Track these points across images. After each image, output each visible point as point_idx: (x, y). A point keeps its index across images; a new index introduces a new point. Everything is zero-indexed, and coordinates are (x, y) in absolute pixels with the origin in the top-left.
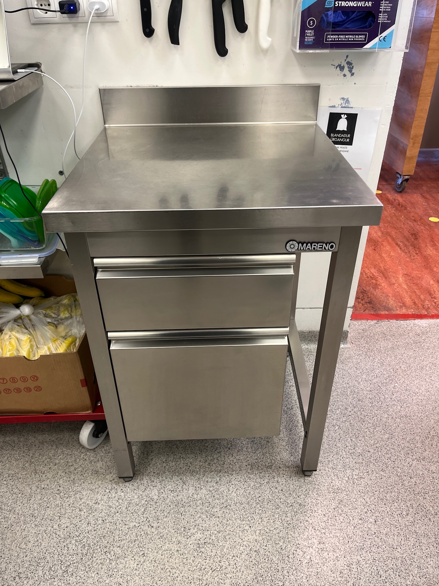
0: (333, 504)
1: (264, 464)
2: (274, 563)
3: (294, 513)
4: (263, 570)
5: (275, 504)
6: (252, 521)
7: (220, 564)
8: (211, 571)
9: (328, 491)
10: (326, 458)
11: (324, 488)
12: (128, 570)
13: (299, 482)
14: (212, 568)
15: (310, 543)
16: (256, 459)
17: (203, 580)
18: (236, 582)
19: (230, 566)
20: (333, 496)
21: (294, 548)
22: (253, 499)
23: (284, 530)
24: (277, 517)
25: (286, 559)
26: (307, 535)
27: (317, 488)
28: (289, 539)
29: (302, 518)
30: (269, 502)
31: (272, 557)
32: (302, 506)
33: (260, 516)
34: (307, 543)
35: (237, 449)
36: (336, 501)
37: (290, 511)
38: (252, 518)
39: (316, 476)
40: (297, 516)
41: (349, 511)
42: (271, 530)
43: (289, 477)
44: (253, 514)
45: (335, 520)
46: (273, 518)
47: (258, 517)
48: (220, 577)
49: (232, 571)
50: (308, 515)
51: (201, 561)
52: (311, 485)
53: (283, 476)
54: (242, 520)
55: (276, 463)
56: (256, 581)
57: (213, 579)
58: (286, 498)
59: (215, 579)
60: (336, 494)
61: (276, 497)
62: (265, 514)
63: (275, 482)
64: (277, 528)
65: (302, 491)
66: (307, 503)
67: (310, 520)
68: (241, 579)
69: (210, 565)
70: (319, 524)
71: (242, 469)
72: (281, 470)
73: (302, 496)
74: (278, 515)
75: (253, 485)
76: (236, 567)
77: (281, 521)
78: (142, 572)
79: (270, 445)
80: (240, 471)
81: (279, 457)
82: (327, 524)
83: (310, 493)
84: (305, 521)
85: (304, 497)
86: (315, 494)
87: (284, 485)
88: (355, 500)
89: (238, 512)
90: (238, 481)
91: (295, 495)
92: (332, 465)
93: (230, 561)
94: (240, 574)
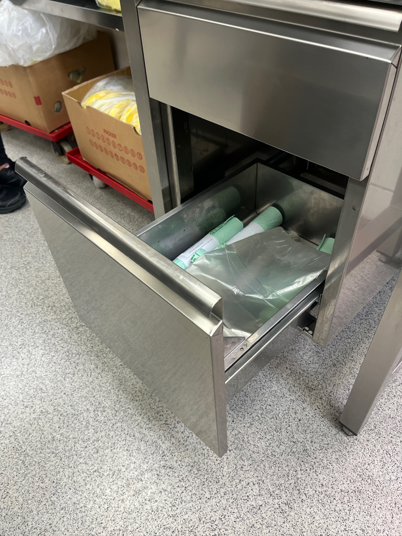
0: (346, 485)
1: (307, 381)
2: (222, 472)
3: (289, 451)
4: (205, 467)
5: (278, 425)
6: (240, 418)
7: (176, 424)
8: (164, 422)
9: (353, 468)
10: (391, 435)
11: (351, 461)
13: (328, 429)
14: (167, 421)
15: (276, 493)
16: (304, 371)
17: (150, 422)
18: (173, 451)
19: (182, 434)
20: (355, 478)
21: (254, 480)
22: (261, 401)
23: (263, 455)
24: (268, 437)
25: (236, 480)
26: (281, 483)
27: (343, 453)
28: (258, 468)
29: (293, 463)
30: (275, 418)
31: (225, 465)
32: (306, 453)
33: (252, 421)
34: (272, 490)
35: (293, 347)
36: (353, 486)
37: (288, 445)
38: (243, 416)
39: (356, 442)
40: (290, 456)
41: (358, 509)
42: (250, 442)
43: (322, 415)
44: (248, 413)
45: (329, 501)
46: (263, 434)
47: (250, 420)
48: (166, 434)
49: (180, 440)
50: (303, 468)
52: (339, 444)
53: (316, 409)
54: (232, 408)
55: (322, 392)
56: (190, 468)
57: (159, 430)
58: (296, 431)
59: (161, 431)
60: (361, 479)
61: (287, 420)
62: (259, 424)
63: (301, 406)
64: (257, 447)
65: (321, 440)
66: (315, 456)
67: (300, 473)
68: (180, 454)
69: (169, 417)
70: (306, 487)
71: (280, 368)
72: (320, 402)
73: (317, 446)
74: (271, 437)
75: (275, 390)
76: (185, 440)
77: (268, 444)
79: (333, 369)
80: (275, 367)
81: (331, 388)
82: (316, 496)
83: (329, 450)
84: (293, 469)
85: (318, 447)
86: (334, 456)
87: (308, 417)
88: (378, 506)
89: (236, 400)
90: (264, 374)
91: (308, 437)
92: (390, 448)
93: (186, 430)
94: (183, 448)
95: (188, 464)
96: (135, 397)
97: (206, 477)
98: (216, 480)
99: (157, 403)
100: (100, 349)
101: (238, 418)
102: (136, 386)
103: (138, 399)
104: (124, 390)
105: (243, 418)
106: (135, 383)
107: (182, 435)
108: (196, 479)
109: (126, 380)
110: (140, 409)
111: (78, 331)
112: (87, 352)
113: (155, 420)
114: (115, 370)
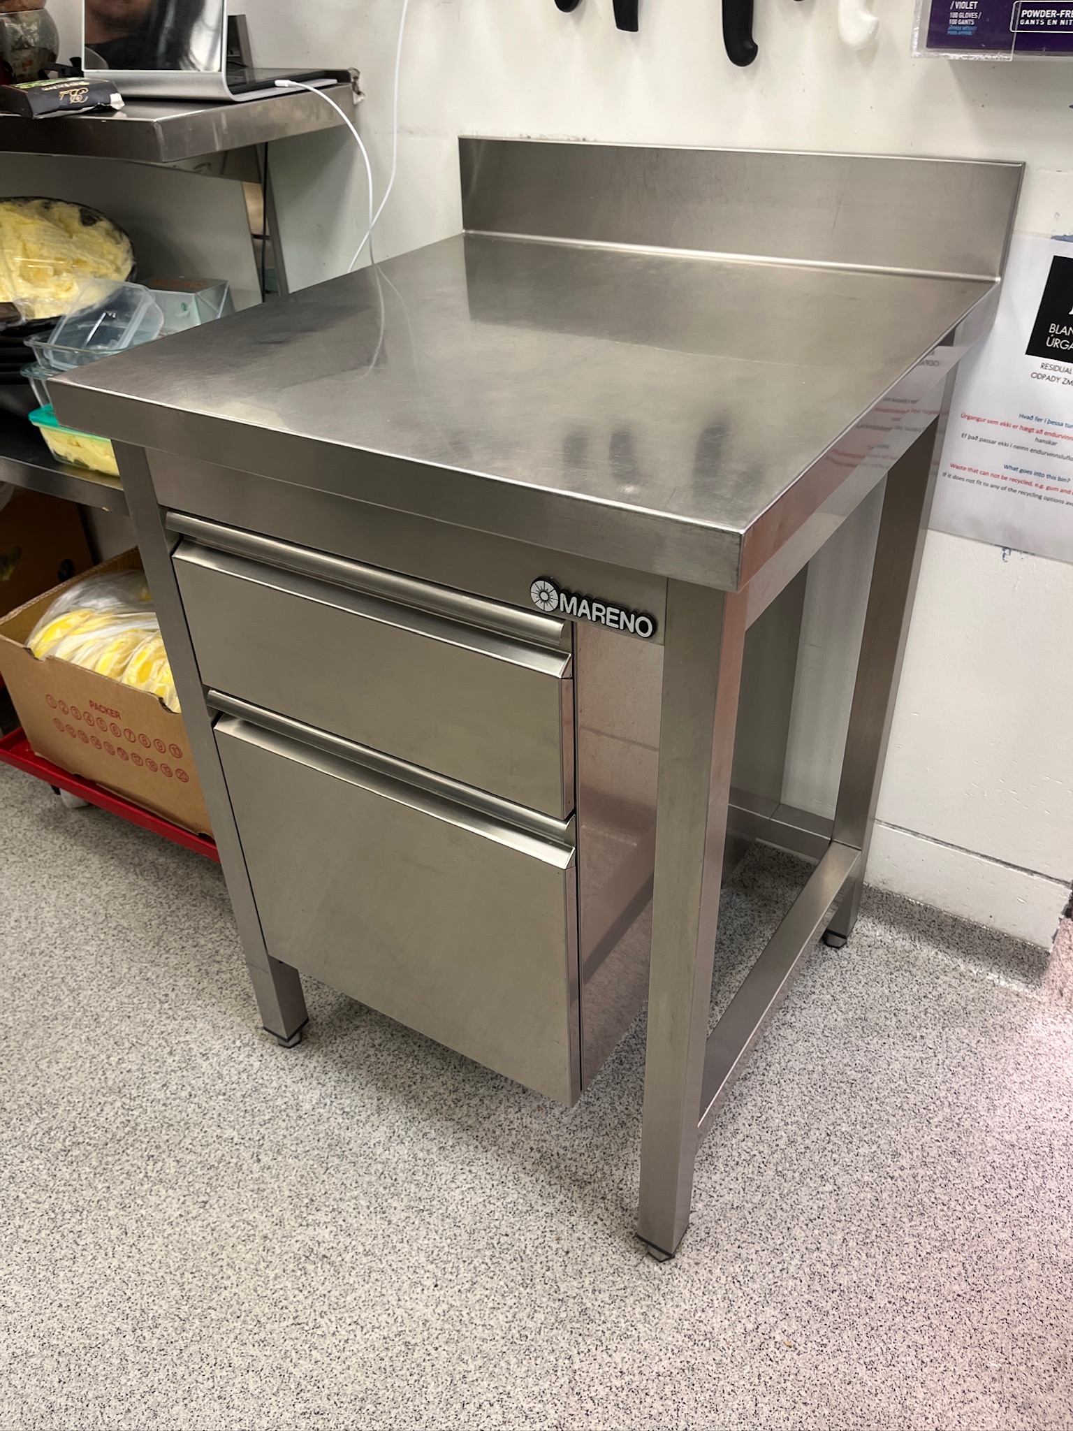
0: (665, 1363)
1: (574, 1169)
2: (424, 1396)
3: (553, 1321)
4: (390, 1394)
5: (527, 1272)
6: (448, 1276)
7: (319, 1319)
8: (291, 1321)
9: (676, 1324)
10: (737, 1243)
11: (671, 1311)
12: (159, 1216)
13: (622, 1259)
14: (297, 1317)
15: (536, 1410)
16: (565, 1148)
17: (262, 1329)
18: (319, 1378)
19: (334, 1337)
20: (680, 1343)
21: (490, 1395)
22: (488, 1230)
23: (502, 1342)
24: (510, 1302)
25: (454, 1406)
26: (542, 1388)
27: (655, 1299)
28: (496, 1370)
29: (563, 1344)
30: (519, 1259)
31: (429, 1380)
32: (586, 1317)
33: (474, 1275)
34: (528, 1406)
35: (541, 1103)
36: (679, 1361)
37: (549, 1309)
38: (454, 1270)
39: (676, 1271)
40: (555, 1330)
41: (692, 1403)
42: (474, 1321)
43: (608, 1232)
44: (464, 1262)
45: (638, 1402)
46: (499, 1299)
47: (469, 1276)
48: (298, 1347)
49: (329, 1351)
50: (583, 1348)
51: (290, 1287)
52: (645, 1284)
53: (596, 1223)
54: (431, 1259)
55: (604, 1184)
56: (358, 1404)
57: (282, 1341)
58: (563, 1277)
59: (287, 1342)
60: (692, 1343)
61: (543, 1258)
62: (489, 1280)
63: (567, 1223)
64: (489, 1327)
65: (611, 1284)
66: (603, 1318)
67: (578, 1361)
68: (333, 1380)
69: (300, 1307)
70: (592, 1384)
71: (517, 1151)
72: (602, 1205)
73: (604, 1296)
74: (514, 1300)
75: (514, 1200)
76: (342, 1348)
77: (510, 1318)
78: (176, 1237)
79: (621, 1134)
80: (509, 1152)
81: (620, 1172)
82: (611, 1397)
83: (627, 1300)
84: (563, 1355)
85: (607, 1299)
86: (638, 1310)
87: (582, 1243)
88: (729, 1388)
89: (437, 1238)
90: (488, 1171)
91: (587, 1283)
92: (738, 1270)
93: (341, 1326)
94: (338, 1367)
95: (353, 1398)
96: (221, 1281)
97: (393, 1415)
98: (416, 1414)
99: (271, 1282)
100: (128, 1188)
101: (446, 1276)
102: (220, 1256)
103: (227, 1283)
104: (194, 1270)
105: (455, 1274)
106: (216, 1250)
107: (334, 1340)
108: (373, 1422)
109: (195, 1248)
110: (235, 1304)
111: (70, 1159)
112: (98, 1201)
113: (271, 1321)
114: (169, 1231)
